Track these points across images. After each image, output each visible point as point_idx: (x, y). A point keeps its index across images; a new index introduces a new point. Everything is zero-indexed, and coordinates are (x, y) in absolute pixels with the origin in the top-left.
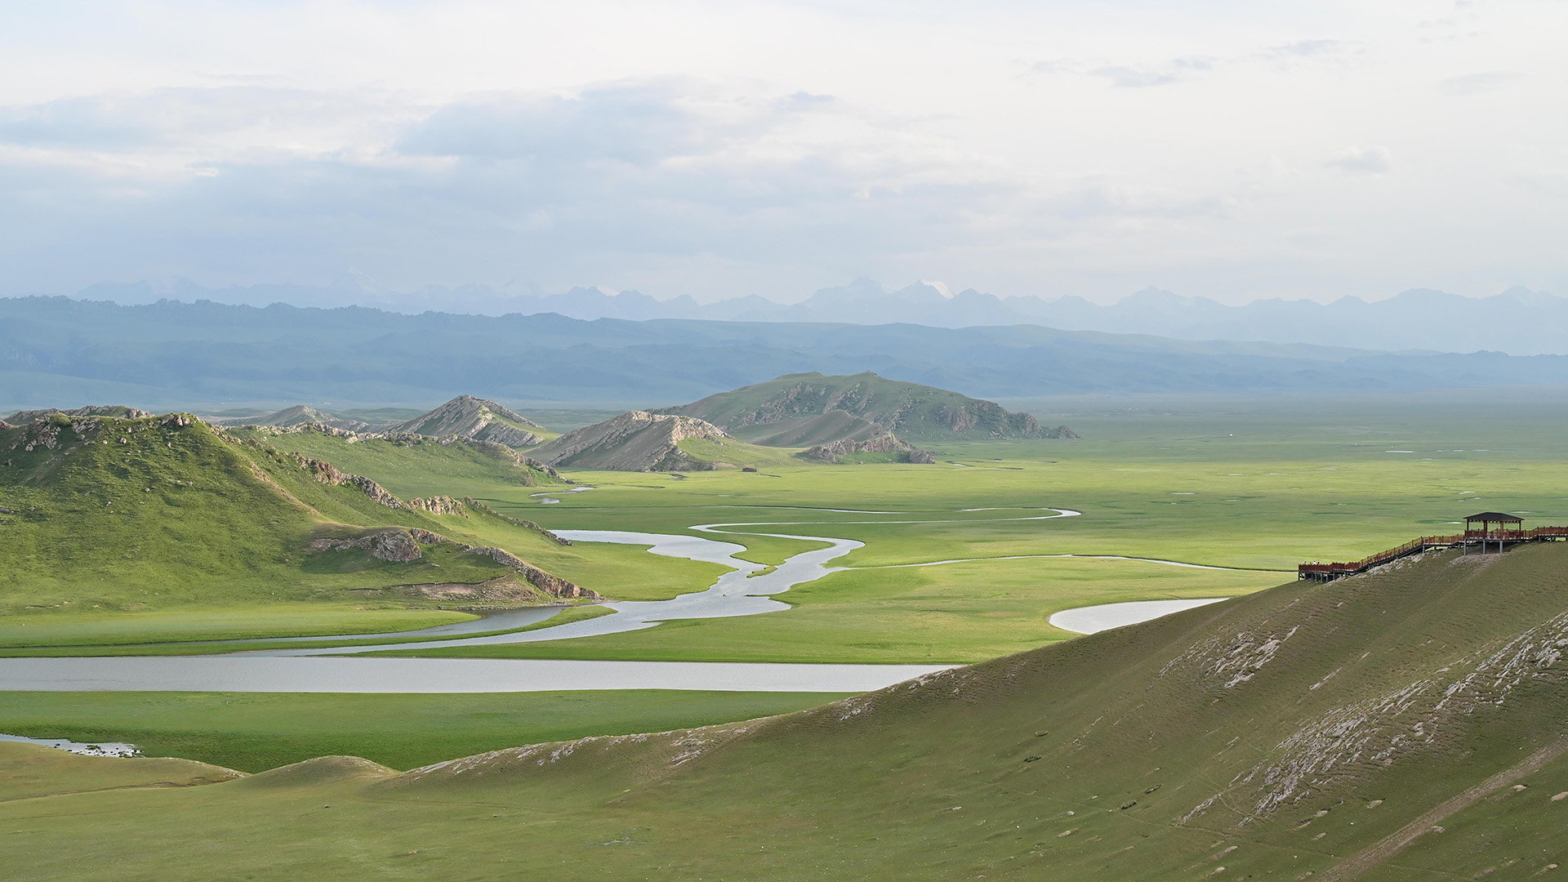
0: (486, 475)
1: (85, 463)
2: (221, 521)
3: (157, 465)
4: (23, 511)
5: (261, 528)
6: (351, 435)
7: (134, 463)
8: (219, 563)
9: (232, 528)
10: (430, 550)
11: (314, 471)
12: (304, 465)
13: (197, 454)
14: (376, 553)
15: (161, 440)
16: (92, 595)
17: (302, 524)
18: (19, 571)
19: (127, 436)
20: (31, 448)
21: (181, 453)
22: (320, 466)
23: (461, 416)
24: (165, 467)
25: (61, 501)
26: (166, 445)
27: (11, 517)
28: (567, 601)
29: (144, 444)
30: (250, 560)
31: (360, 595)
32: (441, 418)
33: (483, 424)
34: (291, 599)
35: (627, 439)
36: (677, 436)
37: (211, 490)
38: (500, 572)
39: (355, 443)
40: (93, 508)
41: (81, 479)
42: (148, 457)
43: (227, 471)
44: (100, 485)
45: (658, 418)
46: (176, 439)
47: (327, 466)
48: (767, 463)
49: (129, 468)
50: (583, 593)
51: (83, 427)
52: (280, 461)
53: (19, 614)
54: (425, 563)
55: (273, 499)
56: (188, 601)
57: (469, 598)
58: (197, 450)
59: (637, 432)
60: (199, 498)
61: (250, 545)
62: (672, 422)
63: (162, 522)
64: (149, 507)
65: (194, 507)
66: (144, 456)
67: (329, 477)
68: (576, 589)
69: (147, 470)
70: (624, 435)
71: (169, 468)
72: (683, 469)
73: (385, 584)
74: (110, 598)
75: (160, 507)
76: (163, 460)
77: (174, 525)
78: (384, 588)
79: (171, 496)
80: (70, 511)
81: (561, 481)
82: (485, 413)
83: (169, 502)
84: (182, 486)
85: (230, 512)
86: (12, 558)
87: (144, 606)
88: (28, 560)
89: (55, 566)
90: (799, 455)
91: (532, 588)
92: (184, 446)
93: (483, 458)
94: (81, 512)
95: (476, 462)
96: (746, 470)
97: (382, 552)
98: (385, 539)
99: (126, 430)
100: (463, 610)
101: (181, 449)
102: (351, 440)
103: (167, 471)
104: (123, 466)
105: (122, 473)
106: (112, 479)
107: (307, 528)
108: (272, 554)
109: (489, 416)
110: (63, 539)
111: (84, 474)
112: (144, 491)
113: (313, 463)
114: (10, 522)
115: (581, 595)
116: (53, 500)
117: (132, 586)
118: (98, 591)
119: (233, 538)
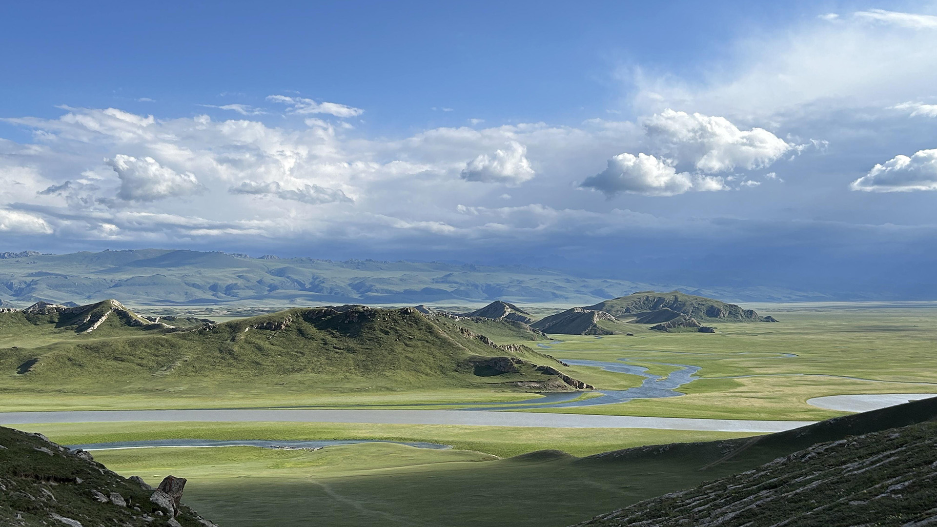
0: (515, 336)
1: (370, 328)
2: (428, 353)
3: (401, 329)
4: (346, 349)
5: (446, 356)
6: (456, 318)
7: (391, 328)
8: (430, 371)
9: (434, 357)
10: (520, 367)
11: (462, 333)
12: (458, 330)
13: (417, 325)
14: (497, 368)
15: (401, 318)
16: (380, 384)
17: (463, 355)
18: (348, 374)
19: (388, 317)
20: (347, 322)
21: (410, 324)
22: (465, 330)
23: (497, 309)
24: (404, 330)
25: (362, 344)
26: (404, 321)
27: (341, 351)
28: (581, 390)
29: (394, 320)
30: (443, 370)
31: (493, 386)
32: (488, 311)
33: (507, 313)
34: (463, 387)
35: (573, 320)
36: (596, 320)
37: (424, 340)
38: (552, 377)
39: (458, 321)
40: (375, 347)
41: (369, 335)
42: (397, 326)
43: (430, 332)
44: (377, 337)
45: (586, 311)
46: (407, 318)
47: (467, 330)
48: (637, 332)
49: (389, 330)
50: (588, 387)
51: (369, 313)
52: (449, 328)
53: (352, 392)
54: (518, 372)
55: (450, 344)
56: (419, 387)
57: (539, 388)
58: (416, 323)
59: (578, 317)
60: (419, 343)
61: (442, 364)
62: (593, 313)
63: (405, 354)
64: (399, 348)
65: (418, 347)
66: (395, 325)
67: (468, 335)
68: (585, 385)
69: (396, 331)
70: (571, 319)
71: (405, 331)
72: (599, 334)
73: (502, 381)
74: (388, 386)
75: (403, 347)
76: (402, 327)
77: (410, 355)
78: (502, 383)
79: (408, 342)
80: (366, 349)
81: (548, 339)
82: (507, 308)
83: (406, 345)
84: (412, 338)
85: (432, 350)
86: (344, 369)
87: (402, 389)
88: (351, 369)
89: (362, 372)
90: (652, 328)
91: (566, 384)
92: (411, 321)
93: (513, 328)
94: (371, 349)
95: (511, 330)
96: (628, 335)
97: (499, 368)
98: (500, 362)
99: (387, 314)
100: (538, 393)
101: (410, 322)
102: (457, 320)
103: (405, 332)
104: (387, 330)
105: (387, 333)
106: (383, 335)
107: (466, 357)
108: (452, 368)
109: (509, 310)
110: (364, 361)
111: (370, 333)
112: (396, 340)
113: (462, 329)
114: (341, 353)
115: (586, 387)
116: (358, 344)
117: (396, 381)
118: (382, 383)
119: (435, 361)
